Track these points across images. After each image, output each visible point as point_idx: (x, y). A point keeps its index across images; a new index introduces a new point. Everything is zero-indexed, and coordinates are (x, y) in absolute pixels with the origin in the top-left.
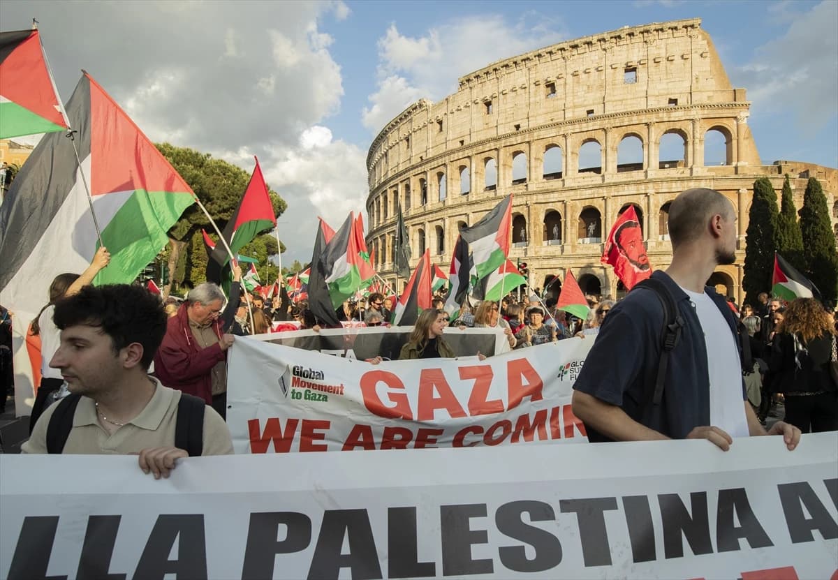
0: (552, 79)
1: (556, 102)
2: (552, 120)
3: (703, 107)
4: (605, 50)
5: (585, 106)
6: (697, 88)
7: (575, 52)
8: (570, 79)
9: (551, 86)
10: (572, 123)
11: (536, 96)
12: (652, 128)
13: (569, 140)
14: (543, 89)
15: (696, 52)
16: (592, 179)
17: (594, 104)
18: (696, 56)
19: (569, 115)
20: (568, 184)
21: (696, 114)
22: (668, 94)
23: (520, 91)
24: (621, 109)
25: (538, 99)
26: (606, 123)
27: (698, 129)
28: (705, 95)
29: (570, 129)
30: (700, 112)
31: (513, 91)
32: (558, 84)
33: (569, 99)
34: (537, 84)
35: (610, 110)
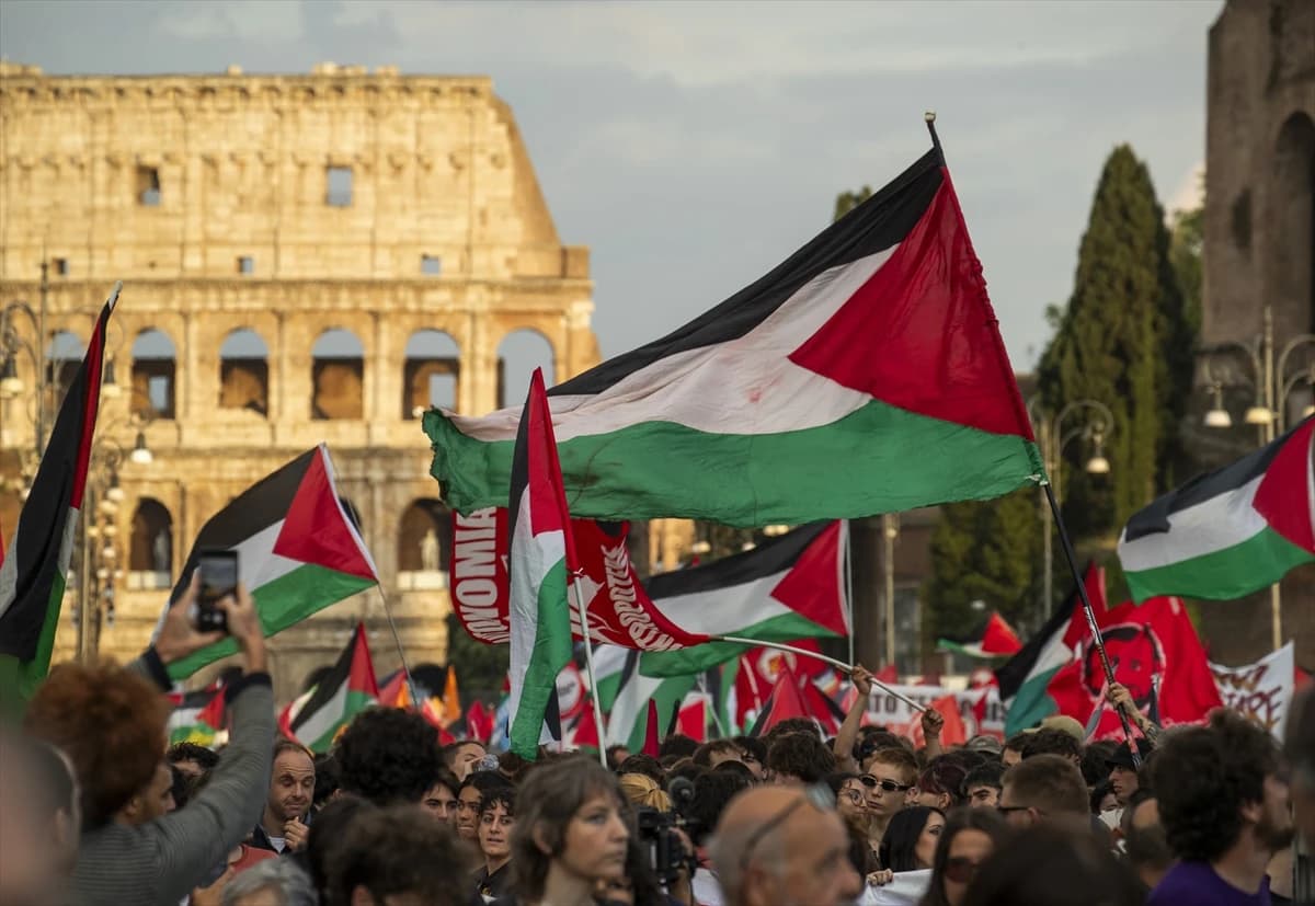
0: (151, 159)
1: (162, 223)
2: (152, 265)
3: (491, 286)
4: (279, 112)
5: (233, 244)
6: (482, 237)
7: (208, 103)
8: (196, 169)
9: (150, 177)
10: (201, 284)
11: (109, 192)
12: (384, 326)
13: (195, 327)
14: (127, 180)
15: (482, 151)
16: (250, 430)
17: (253, 244)
18: (481, 161)
19: (194, 262)
20: (192, 438)
21: (476, 299)
22: (419, 244)
23: (69, 171)
24: (314, 271)
25: (115, 201)
26: (281, 300)
27: (483, 337)
28: (499, 257)
29: (195, 300)
30: (487, 296)
31: (49, 161)
32: (168, 173)
33: (195, 221)
34: (113, 163)
35: (290, 268)
